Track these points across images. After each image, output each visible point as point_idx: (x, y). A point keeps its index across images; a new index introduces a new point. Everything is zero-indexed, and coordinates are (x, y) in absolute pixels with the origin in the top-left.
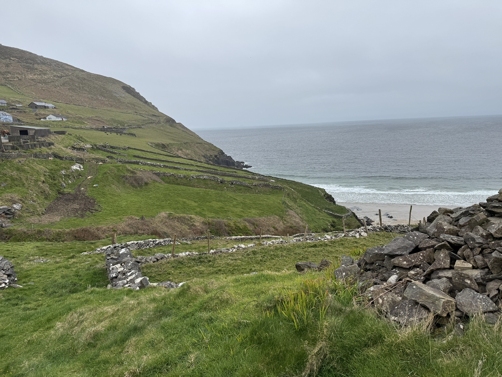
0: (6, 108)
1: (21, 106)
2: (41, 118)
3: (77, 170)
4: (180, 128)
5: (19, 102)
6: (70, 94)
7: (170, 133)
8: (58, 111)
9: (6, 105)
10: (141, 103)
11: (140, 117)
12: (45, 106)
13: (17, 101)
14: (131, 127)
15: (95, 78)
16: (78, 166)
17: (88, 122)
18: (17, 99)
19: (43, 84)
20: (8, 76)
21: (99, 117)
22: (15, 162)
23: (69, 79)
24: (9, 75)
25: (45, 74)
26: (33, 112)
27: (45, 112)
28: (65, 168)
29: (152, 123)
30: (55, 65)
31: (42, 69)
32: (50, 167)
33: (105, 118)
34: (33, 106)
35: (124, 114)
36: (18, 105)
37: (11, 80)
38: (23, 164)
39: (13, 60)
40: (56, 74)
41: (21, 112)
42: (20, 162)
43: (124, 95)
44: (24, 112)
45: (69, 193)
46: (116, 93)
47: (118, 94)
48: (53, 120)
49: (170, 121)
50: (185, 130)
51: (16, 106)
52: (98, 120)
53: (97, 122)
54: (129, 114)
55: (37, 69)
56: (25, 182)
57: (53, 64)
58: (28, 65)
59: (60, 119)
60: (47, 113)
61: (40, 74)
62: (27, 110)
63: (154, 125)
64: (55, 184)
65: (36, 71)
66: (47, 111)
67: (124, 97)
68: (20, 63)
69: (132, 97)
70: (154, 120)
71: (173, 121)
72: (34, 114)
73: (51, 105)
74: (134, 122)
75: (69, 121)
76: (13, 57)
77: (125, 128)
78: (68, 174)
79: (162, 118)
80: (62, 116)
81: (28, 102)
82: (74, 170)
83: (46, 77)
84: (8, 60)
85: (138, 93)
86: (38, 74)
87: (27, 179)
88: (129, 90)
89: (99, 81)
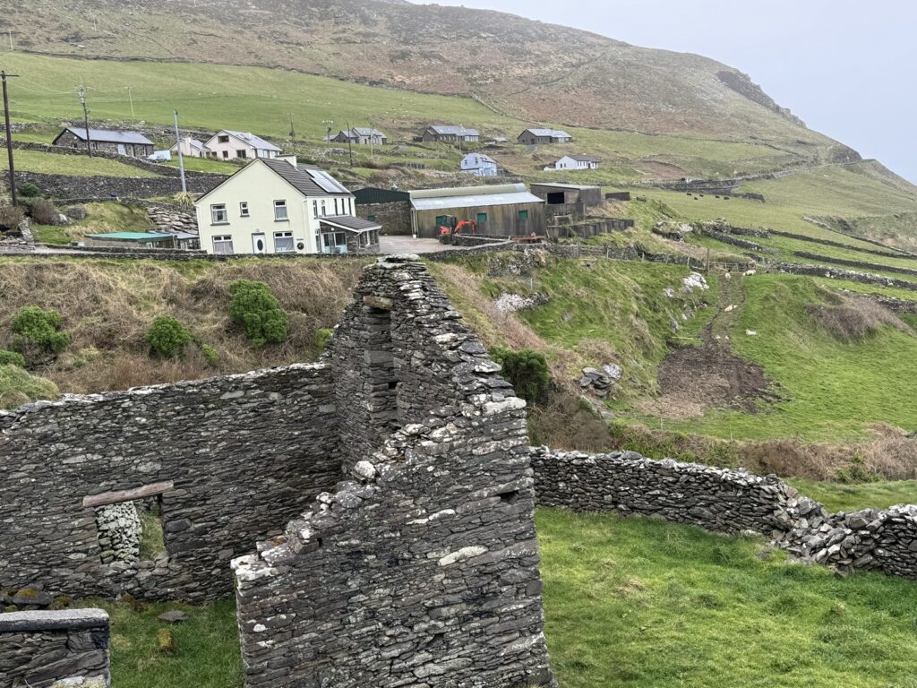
0: (478, 147)
1: (503, 139)
2: (544, 166)
3: (695, 288)
4: (874, 174)
5: (499, 131)
6: (598, 105)
7: (853, 189)
8: (578, 148)
9: (477, 139)
10: (767, 112)
11: (765, 150)
12: (551, 138)
13: (495, 129)
14: (748, 177)
15: (654, 59)
16: (698, 278)
17: (644, 171)
18: (494, 126)
19: (543, 86)
20: (475, 76)
21: (668, 156)
22: (579, 265)
23: (596, 67)
24: (478, 74)
25: (546, 63)
26: (528, 152)
27: (552, 150)
28: (672, 283)
29: (797, 163)
30: (566, 40)
31: (539, 50)
32: (643, 281)
33: (682, 158)
34: (528, 139)
35: (726, 144)
36: (499, 139)
37: (481, 85)
38: (594, 272)
39: (485, 38)
40: (569, 60)
41: (505, 153)
42: (588, 266)
43: (721, 96)
44: (513, 153)
45: (691, 346)
46: (702, 91)
47: (708, 94)
48: (569, 168)
49: (846, 157)
50: (889, 180)
51: (496, 141)
52: (665, 164)
53: (664, 168)
54: (738, 145)
55: (529, 53)
56: (603, 313)
57: (562, 36)
58: (513, 45)
59: (583, 166)
60: (556, 153)
61: (536, 64)
62: (518, 148)
63: (804, 169)
64: (659, 321)
65: (528, 56)
66: (556, 147)
67: (722, 102)
68: (498, 42)
69: (743, 98)
70: (803, 157)
71: (855, 156)
72: (530, 156)
73: (564, 133)
74: (752, 163)
75: (603, 169)
76: (484, 31)
77: (735, 181)
78: (679, 296)
79: (823, 147)
80: (588, 158)
81: (517, 129)
82: (690, 287)
83: (547, 69)
84: (475, 39)
85: (758, 87)
86: (532, 64)
87: (606, 306)
88: (734, 80)
89: (662, 65)
